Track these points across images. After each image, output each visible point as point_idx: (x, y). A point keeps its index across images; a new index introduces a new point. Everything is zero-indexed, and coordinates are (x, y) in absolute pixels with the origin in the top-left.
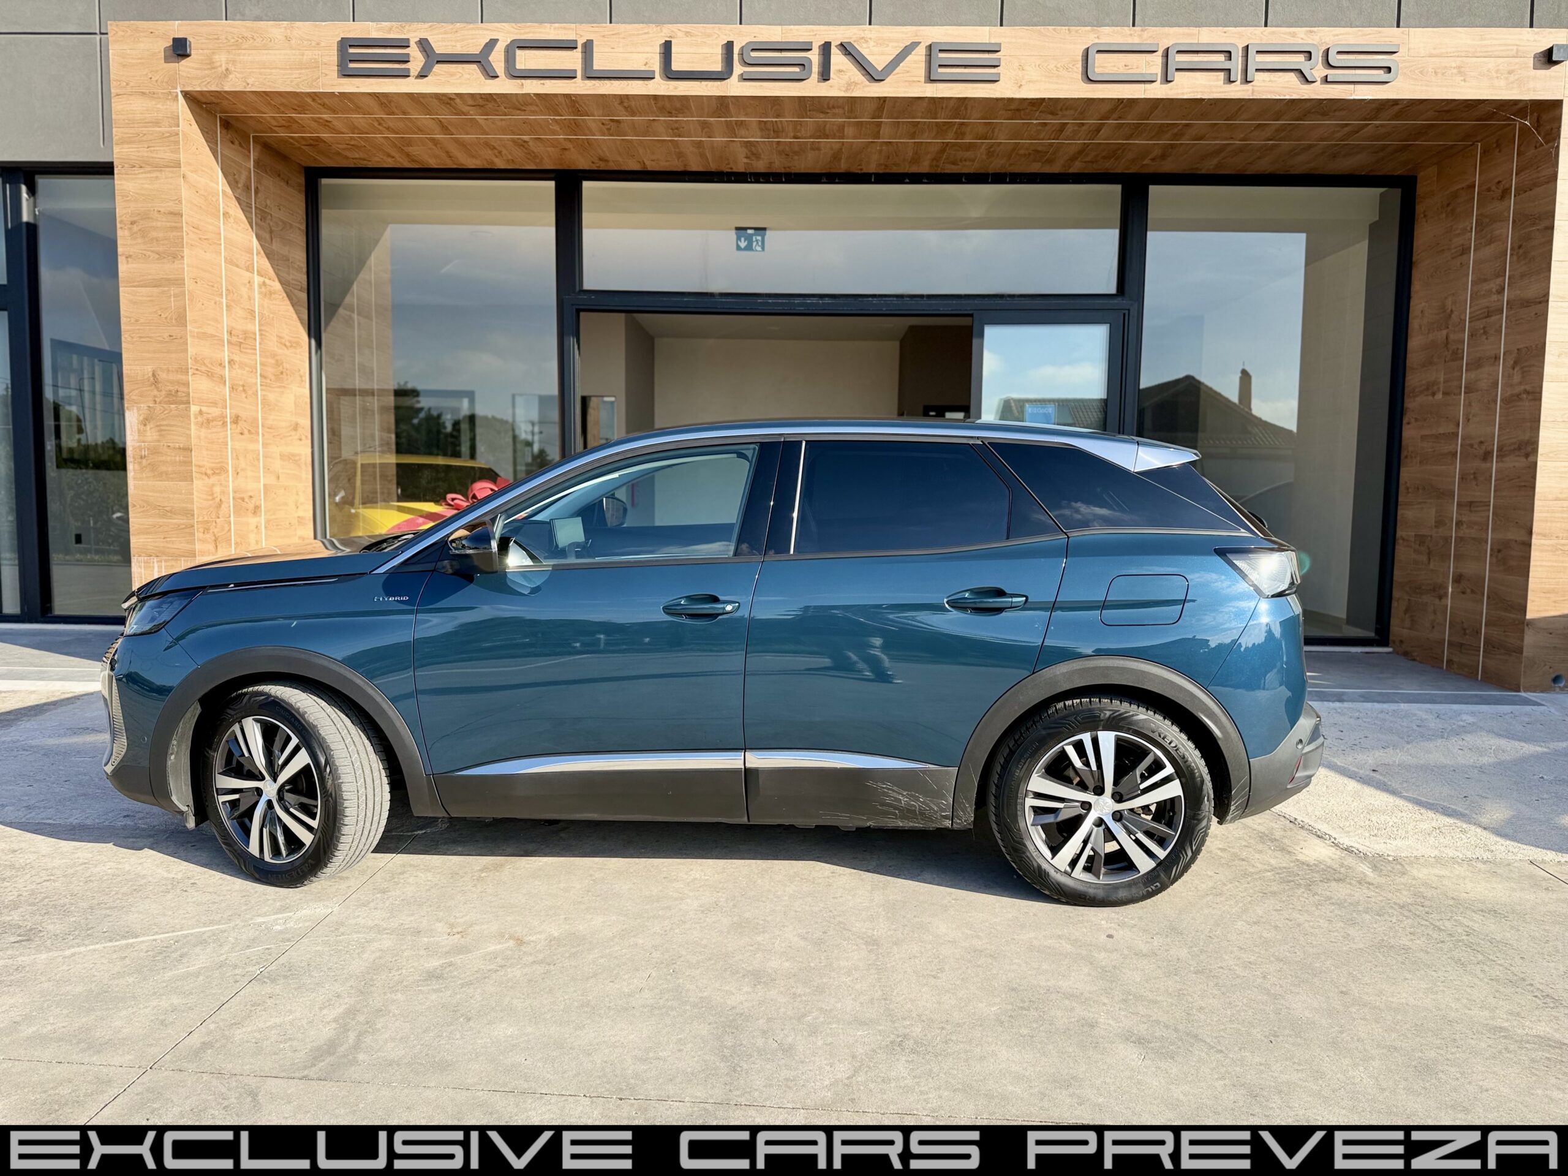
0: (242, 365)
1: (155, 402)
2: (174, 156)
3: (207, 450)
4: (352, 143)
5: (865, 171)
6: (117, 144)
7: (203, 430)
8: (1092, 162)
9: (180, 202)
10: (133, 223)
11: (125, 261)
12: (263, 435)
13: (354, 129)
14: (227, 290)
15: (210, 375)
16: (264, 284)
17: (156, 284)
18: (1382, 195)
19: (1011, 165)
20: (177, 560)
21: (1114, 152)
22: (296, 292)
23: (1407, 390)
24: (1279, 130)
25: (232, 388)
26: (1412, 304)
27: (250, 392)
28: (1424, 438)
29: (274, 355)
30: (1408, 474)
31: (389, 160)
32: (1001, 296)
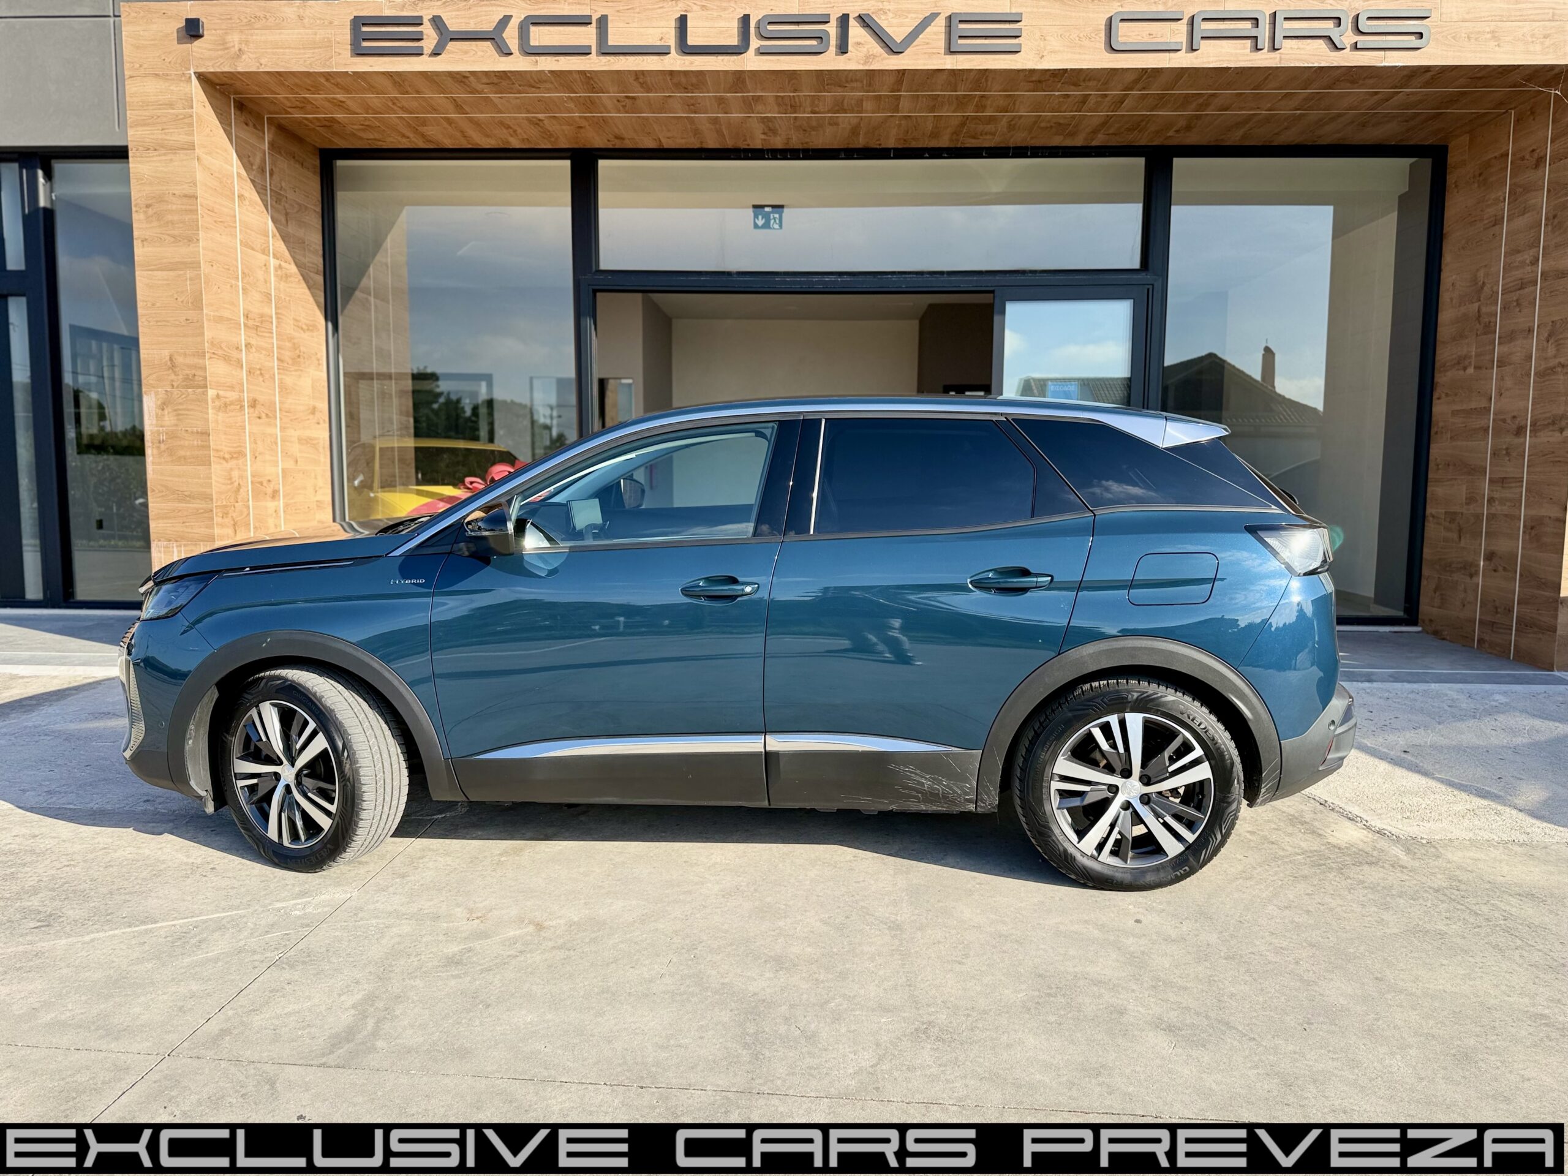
0: (259, 349)
1: (173, 386)
2: (187, 138)
3: (225, 434)
4: (366, 123)
5: (883, 146)
6: (131, 127)
7: (220, 414)
8: (1115, 134)
9: (195, 184)
10: (148, 206)
11: (140, 245)
12: (281, 419)
13: (368, 108)
14: (243, 273)
15: (227, 359)
16: (280, 265)
17: (172, 267)
18: (1411, 165)
19: (1032, 138)
20: (196, 545)
21: (1138, 124)
22: (312, 275)
23: (1437, 365)
24: (1309, 98)
25: (250, 372)
26: (1444, 275)
27: (267, 376)
28: (1455, 413)
29: (290, 339)
30: (1438, 450)
31: (404, 140)
32: (1023, 272)
